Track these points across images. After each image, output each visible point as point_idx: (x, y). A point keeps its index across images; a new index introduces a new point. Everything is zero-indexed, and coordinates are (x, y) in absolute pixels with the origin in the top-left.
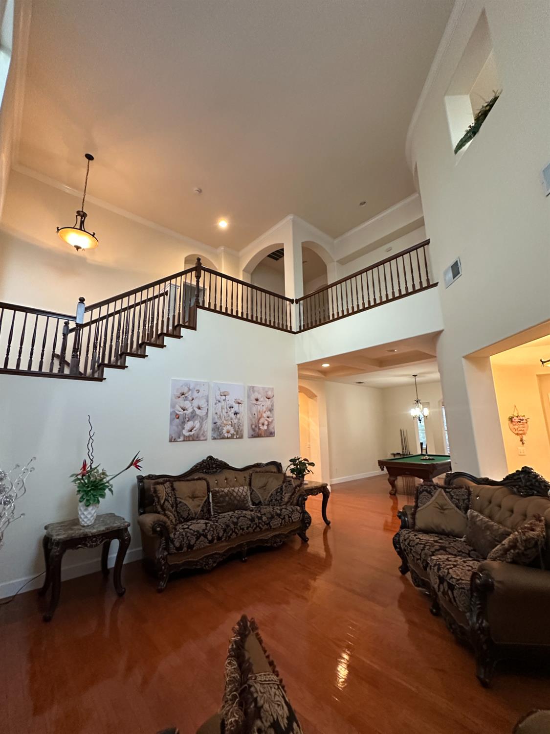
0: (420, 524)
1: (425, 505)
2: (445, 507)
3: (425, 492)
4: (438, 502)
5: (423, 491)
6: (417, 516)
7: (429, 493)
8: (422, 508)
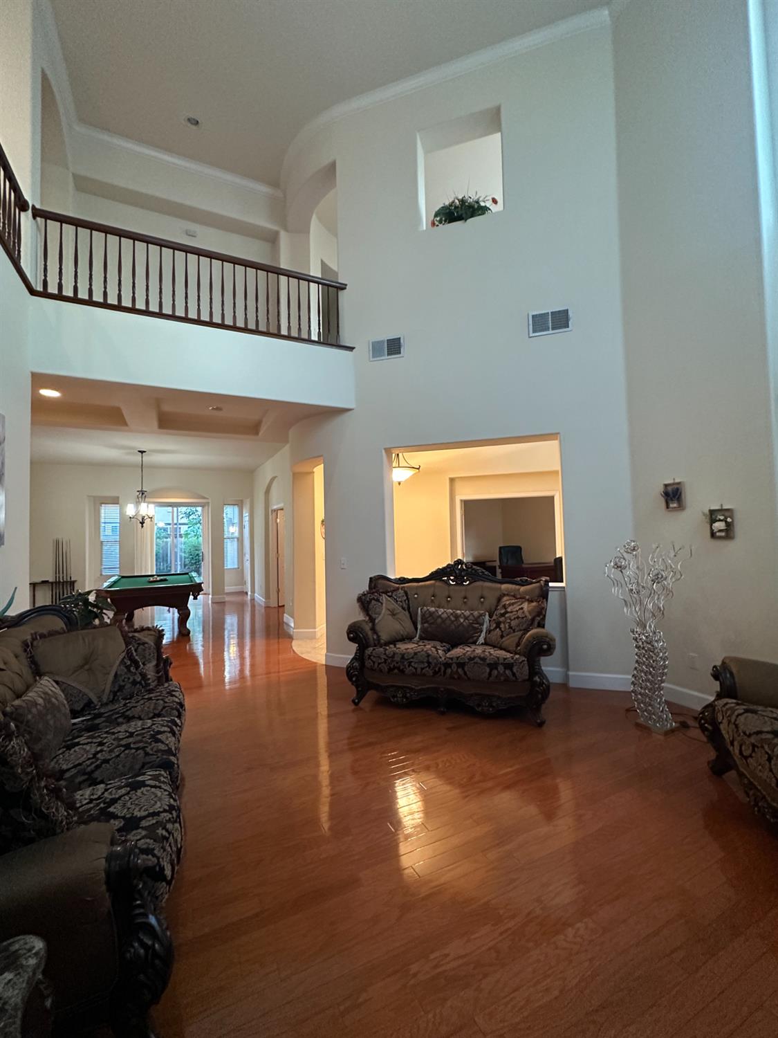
0: (384, 637)
1: (382, 615)
2: (395, 612)
3: (373, 601)
4: (389, 608)
5: (371, 600)
6: (377, 628)
7: (378, 600)
8: (379, 619)
